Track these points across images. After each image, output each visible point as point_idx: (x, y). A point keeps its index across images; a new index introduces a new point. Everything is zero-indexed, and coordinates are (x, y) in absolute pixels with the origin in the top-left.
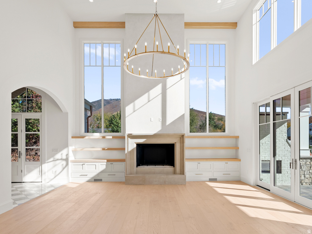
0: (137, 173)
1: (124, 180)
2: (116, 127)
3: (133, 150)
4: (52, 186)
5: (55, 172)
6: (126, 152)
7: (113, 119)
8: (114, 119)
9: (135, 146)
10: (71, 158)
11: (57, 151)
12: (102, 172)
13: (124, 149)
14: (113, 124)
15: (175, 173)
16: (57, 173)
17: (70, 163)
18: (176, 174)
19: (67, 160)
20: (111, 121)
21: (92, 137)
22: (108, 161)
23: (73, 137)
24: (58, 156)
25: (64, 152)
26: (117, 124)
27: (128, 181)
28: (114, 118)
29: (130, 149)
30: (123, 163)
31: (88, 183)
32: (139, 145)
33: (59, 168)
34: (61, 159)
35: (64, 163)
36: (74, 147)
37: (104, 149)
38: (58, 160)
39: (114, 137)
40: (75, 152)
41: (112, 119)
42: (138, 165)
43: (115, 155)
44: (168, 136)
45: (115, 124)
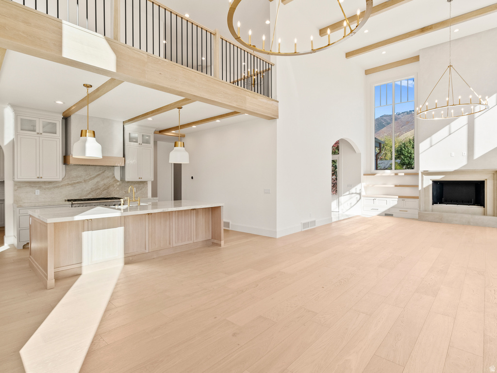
0: (432, 211)
1: (417, 217)
2: (407, 159)
3: (428, 187)
4: (347, 215)
5: (351, 204)
6: (420, 188)
7: (403, 149)
8: (405, 149)
9: (431, 183)
10: (363, 193)
11: (351, 186)
12: (393, 207)
13: (417, 186)
14: (403, 155)
15: (485, 214)
16: (352, 205)
17: (362, 198)
18: (487, 215)
19: (360, 194)
20: (400, 152)
21: (384, 175)
22: (400, 197)
23: (364, 175)
24: (353, 190)
25: (358, 187)
26: (409, 155)
27: (422, 217)
28: (404, 147)
29: (425, 186)
30: (417, 200)
31: (378, 216)
32: (435, 183)
33: (354, 201)
34: (356, 193)
35: (358, 196)
36: (365, 184)
37: (396, 186)
38: (353, 193)
39: (406, 174)
40: (366, 188)
41: (401, 149)
42: (434, 203)
43: (407, 192)
44: (474, 172)
45: (406, 155)
